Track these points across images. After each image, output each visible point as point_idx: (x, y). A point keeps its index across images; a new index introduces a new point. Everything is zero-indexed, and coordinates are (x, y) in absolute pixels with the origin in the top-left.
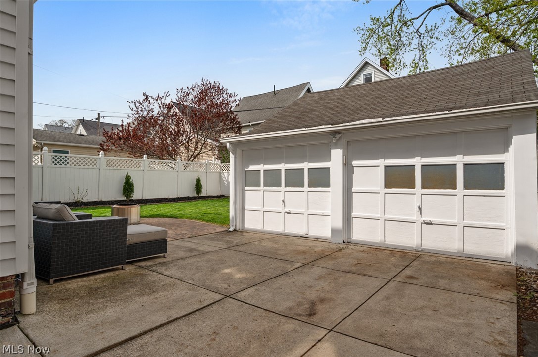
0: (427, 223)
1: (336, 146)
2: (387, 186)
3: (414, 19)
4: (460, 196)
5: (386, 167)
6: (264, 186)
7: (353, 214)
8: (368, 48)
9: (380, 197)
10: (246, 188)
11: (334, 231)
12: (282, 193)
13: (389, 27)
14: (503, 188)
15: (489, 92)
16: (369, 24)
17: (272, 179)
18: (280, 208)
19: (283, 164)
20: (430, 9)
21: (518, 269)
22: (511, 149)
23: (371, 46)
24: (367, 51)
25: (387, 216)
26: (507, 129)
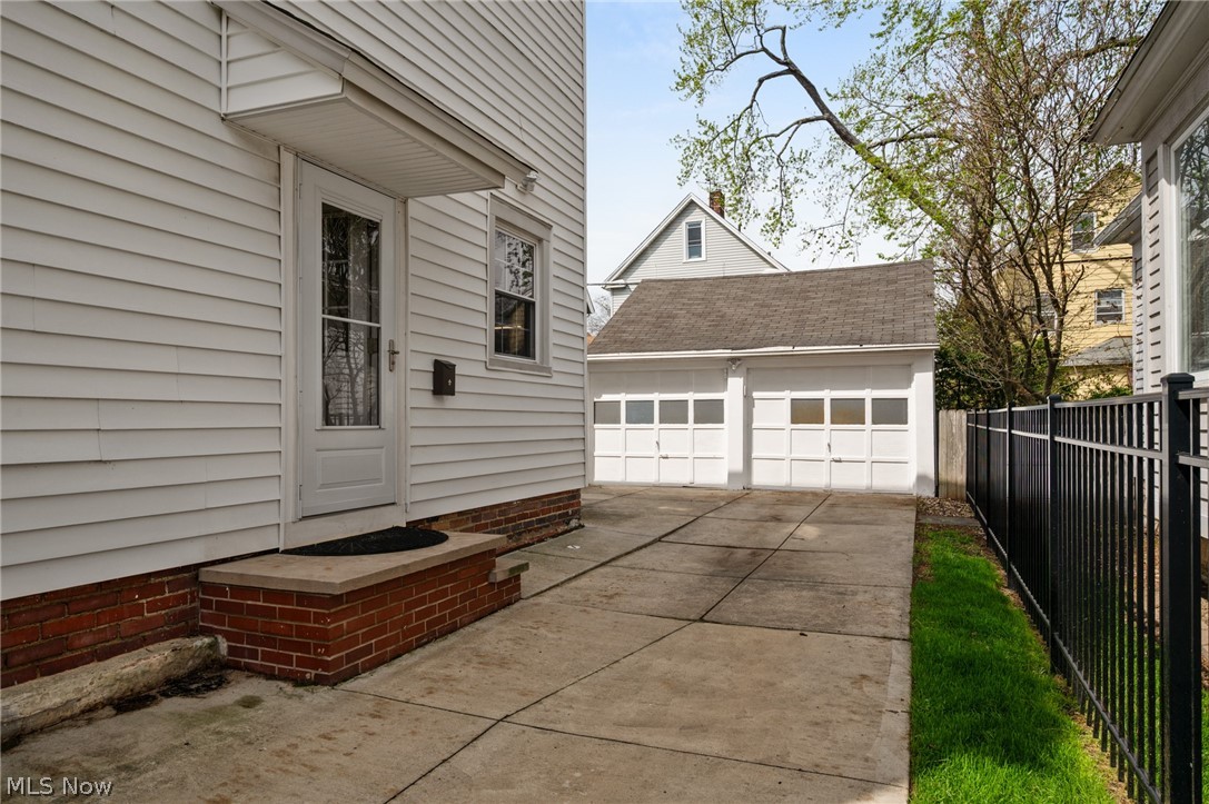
0: (836, 461)
1: (735, 374)
2: (793, 422)
3: (772, 136)
4: (868, 431)
5: (792, 400)
6: (627, 422)
7: (754, 455)
8: (693, 174)
9: (786, 434)
10: (596, 426)
11: (732, 475)
12: (655, 433)
13: (732, 145)
14: (906, 423)
15: (893, 320)
16: (697, 132)
17: (640, 413)
18: (653, 452)
19: (657, 394)
20: (798, 122)
21: (919, 498)
22: (913, 385)
23: (697, 170)
24: (691, 177)
25: (794, 455)
26: (910, 365)
